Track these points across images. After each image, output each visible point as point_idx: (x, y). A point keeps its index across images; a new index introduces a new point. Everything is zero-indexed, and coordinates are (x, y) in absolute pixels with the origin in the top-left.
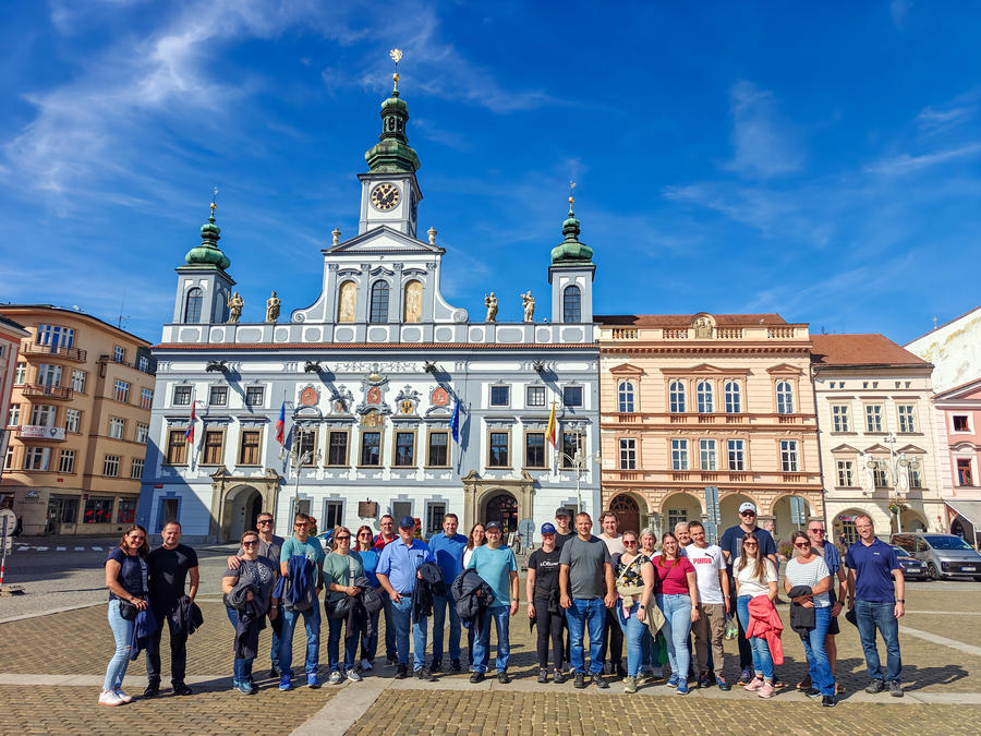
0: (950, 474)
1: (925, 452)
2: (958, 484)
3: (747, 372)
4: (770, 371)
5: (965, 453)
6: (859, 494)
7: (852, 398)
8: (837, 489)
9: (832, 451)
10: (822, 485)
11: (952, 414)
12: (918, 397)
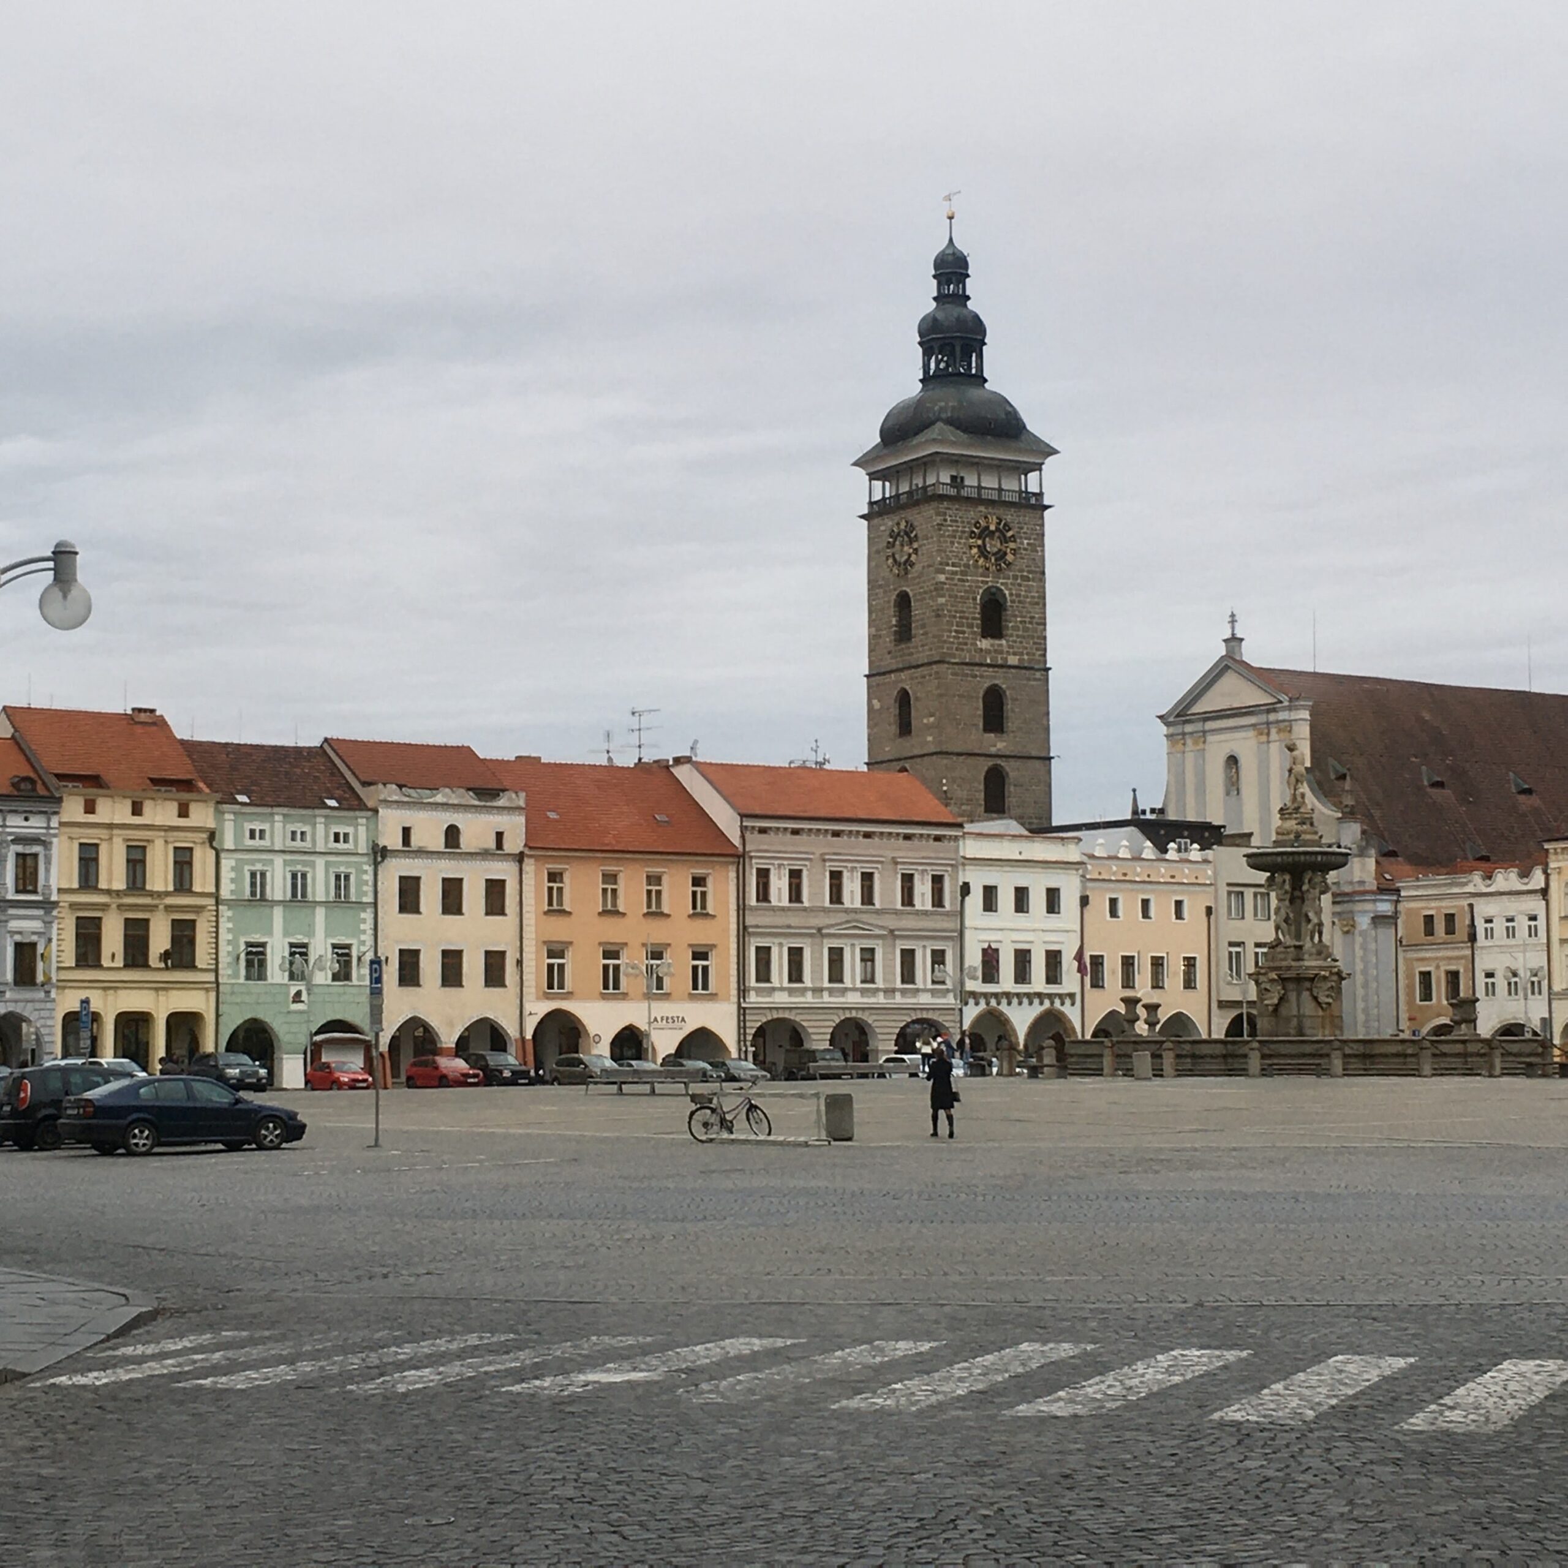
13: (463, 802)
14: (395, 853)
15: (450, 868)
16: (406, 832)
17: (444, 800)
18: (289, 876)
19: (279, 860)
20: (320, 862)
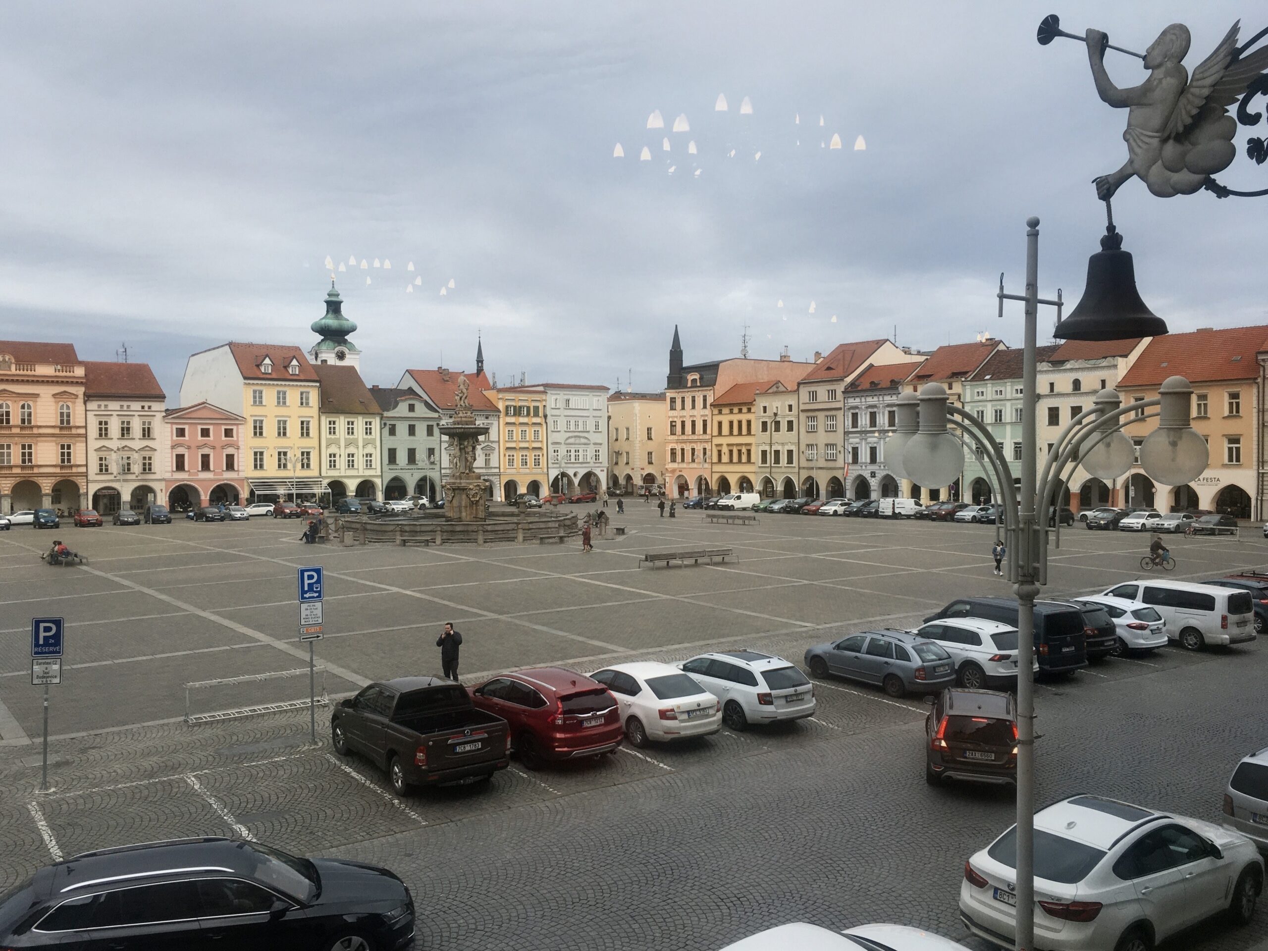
0: (171, 463)
1: (156, 450)
2: (175, 469)
3: (37, 396)
4: (54, 395)
5: (180, 450)
6: (111, 477)
7: (112, 415)
8: (96, 474)
9: (95, 450)
10: (87, 472)
11: (175, 427)
12: (154, 416)
13: (1081, 366)
14: (1046, 396)
15: (1075, 401)
16: (1052, 385)
17: (1071, 367)
18: (994, 412)
19: (989, 405)
20: (1008, 404)
